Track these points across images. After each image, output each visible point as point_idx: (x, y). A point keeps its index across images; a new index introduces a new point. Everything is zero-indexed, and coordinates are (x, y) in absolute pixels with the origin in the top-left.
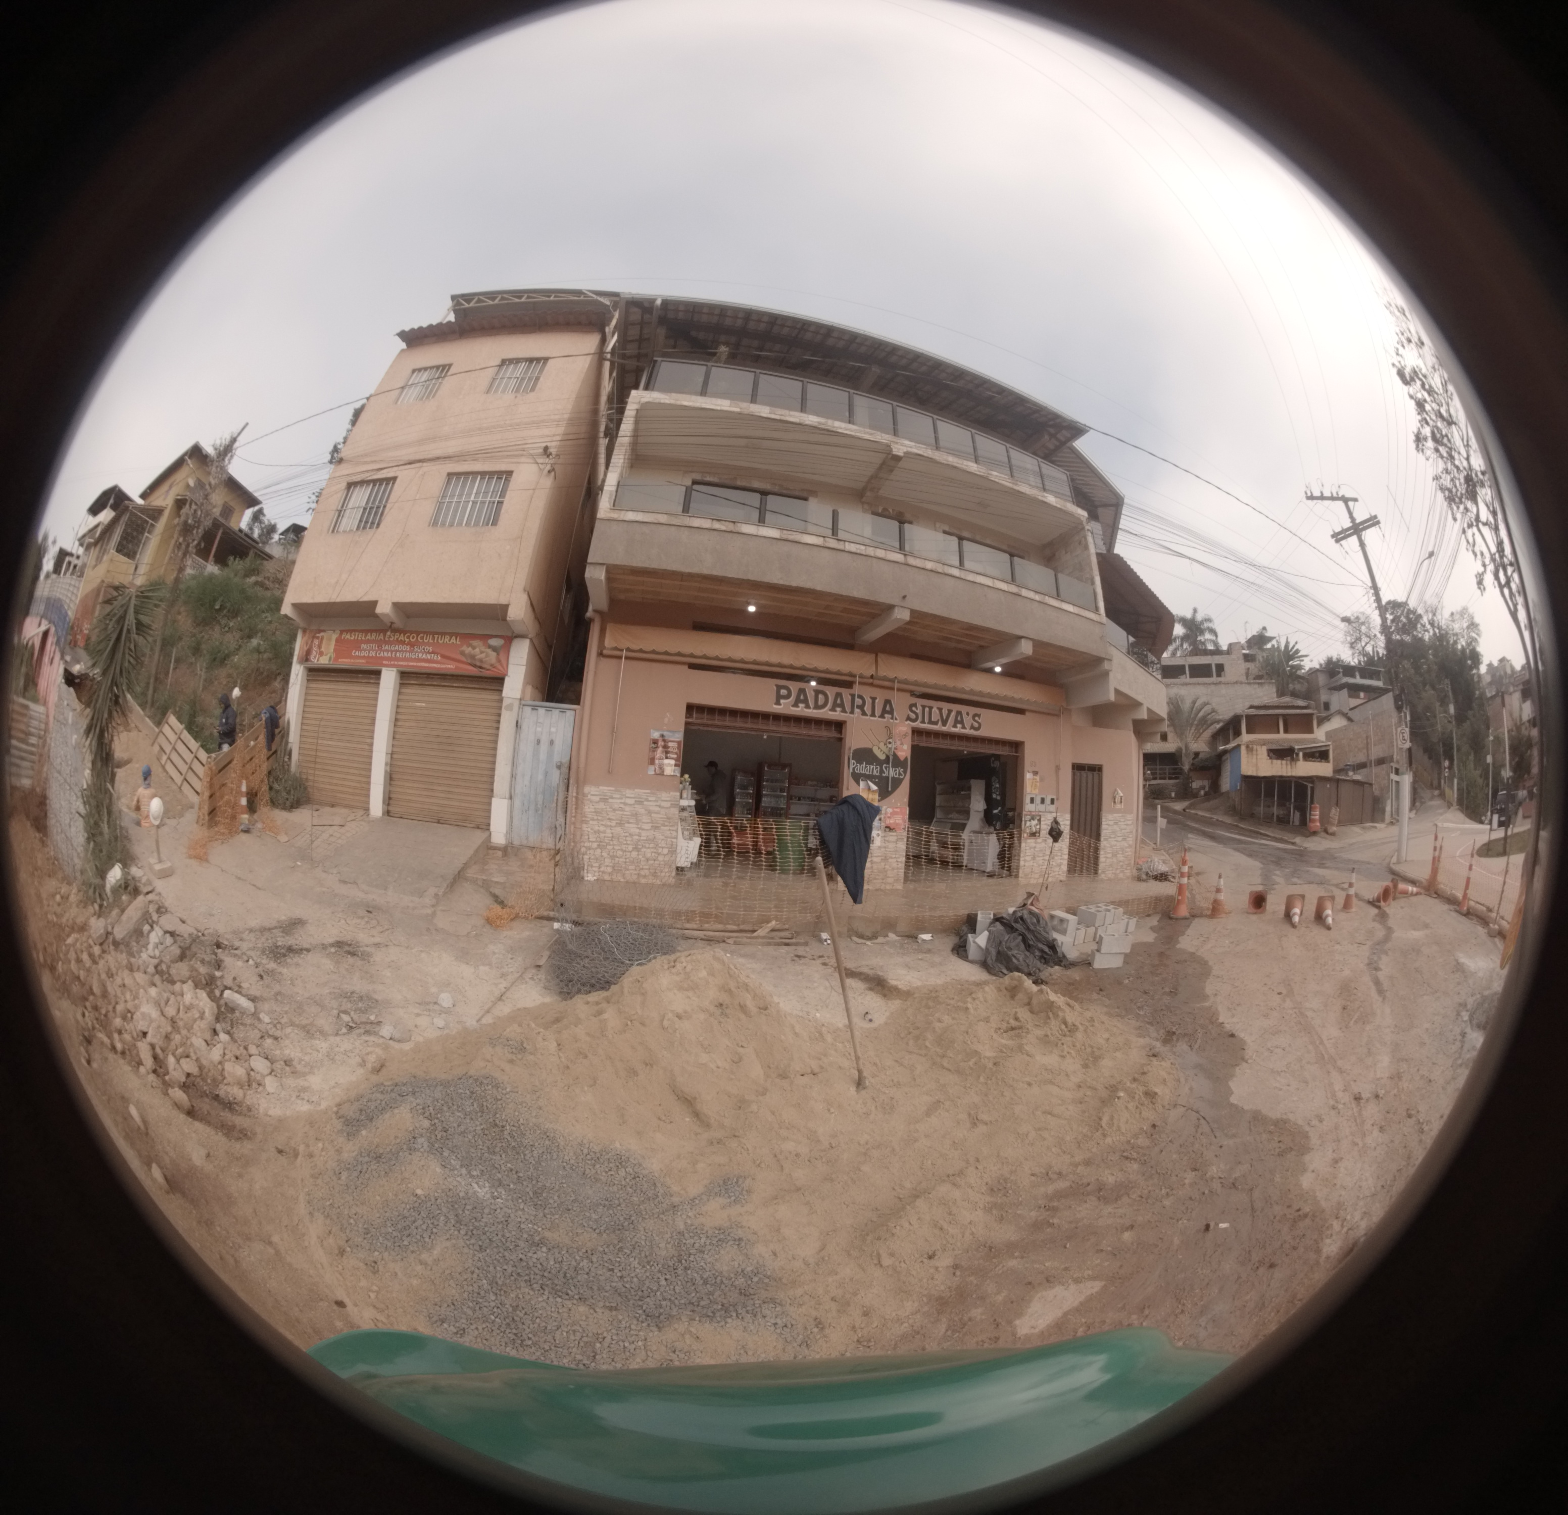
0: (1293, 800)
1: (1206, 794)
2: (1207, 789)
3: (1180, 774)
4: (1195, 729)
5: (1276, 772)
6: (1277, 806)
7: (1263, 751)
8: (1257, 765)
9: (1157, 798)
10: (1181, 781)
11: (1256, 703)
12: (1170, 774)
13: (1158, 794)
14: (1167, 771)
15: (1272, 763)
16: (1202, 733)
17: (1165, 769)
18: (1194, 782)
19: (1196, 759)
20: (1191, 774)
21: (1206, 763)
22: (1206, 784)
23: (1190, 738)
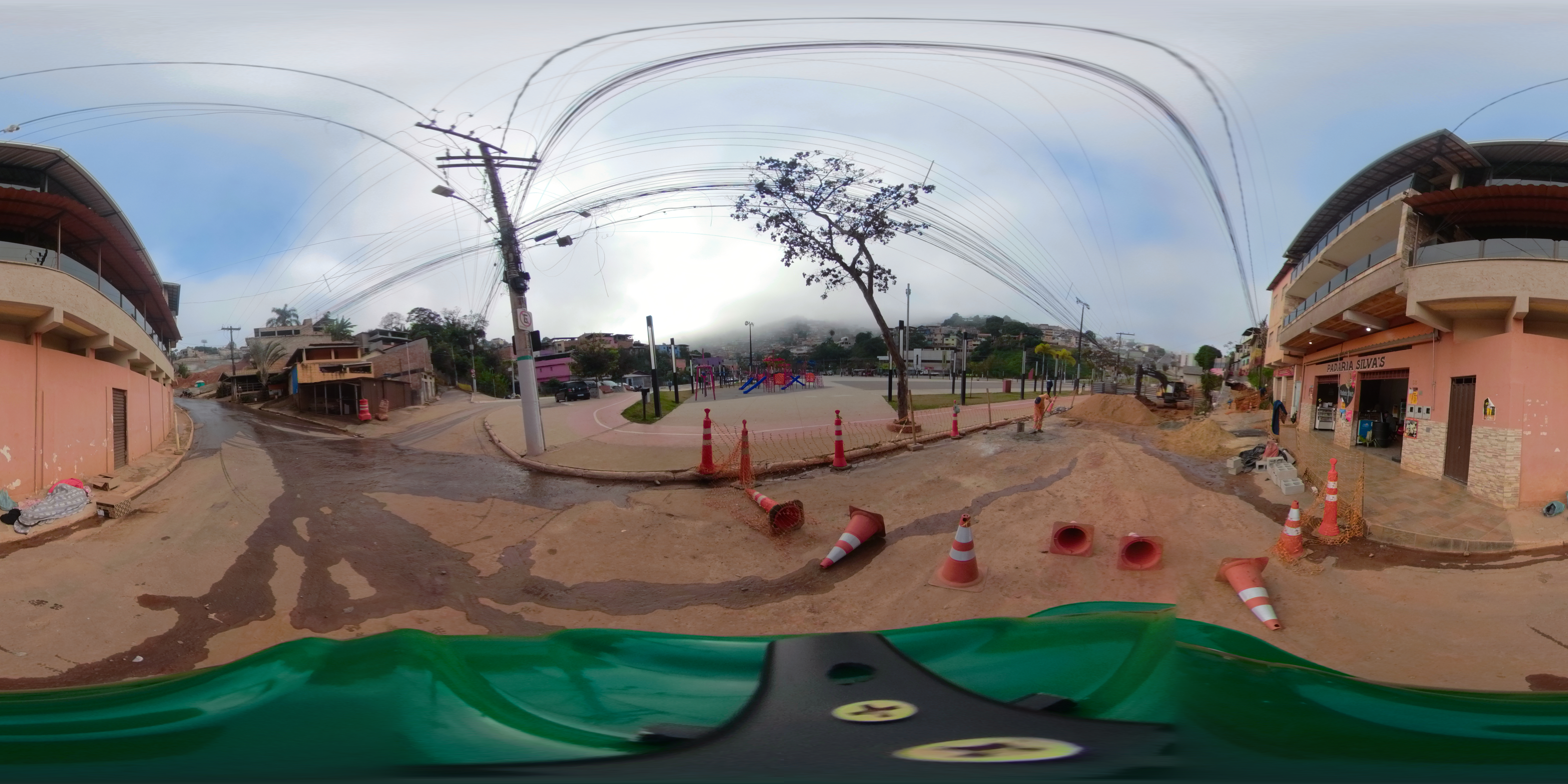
0: (340, 397)
1: (279, 397)
2: (280, 394)
3: (261, 387)
4: (270, 360)
5: (326, 379)
6: (328, 402)
7: (317, 368)
8: (311, 376)
9: (245, 403)
10: (261, 391)
11: (315, 343)
12: (255, 387)
13: (246, 400)
14: (253, 386)
15: (324, 375)
16: (275, 362)
17: (251, 385)
18: (271, 391)
19: (271, 377)
20: (269, 386)
21: (278, 379)
22: (279, 391)
23: (265, 366)
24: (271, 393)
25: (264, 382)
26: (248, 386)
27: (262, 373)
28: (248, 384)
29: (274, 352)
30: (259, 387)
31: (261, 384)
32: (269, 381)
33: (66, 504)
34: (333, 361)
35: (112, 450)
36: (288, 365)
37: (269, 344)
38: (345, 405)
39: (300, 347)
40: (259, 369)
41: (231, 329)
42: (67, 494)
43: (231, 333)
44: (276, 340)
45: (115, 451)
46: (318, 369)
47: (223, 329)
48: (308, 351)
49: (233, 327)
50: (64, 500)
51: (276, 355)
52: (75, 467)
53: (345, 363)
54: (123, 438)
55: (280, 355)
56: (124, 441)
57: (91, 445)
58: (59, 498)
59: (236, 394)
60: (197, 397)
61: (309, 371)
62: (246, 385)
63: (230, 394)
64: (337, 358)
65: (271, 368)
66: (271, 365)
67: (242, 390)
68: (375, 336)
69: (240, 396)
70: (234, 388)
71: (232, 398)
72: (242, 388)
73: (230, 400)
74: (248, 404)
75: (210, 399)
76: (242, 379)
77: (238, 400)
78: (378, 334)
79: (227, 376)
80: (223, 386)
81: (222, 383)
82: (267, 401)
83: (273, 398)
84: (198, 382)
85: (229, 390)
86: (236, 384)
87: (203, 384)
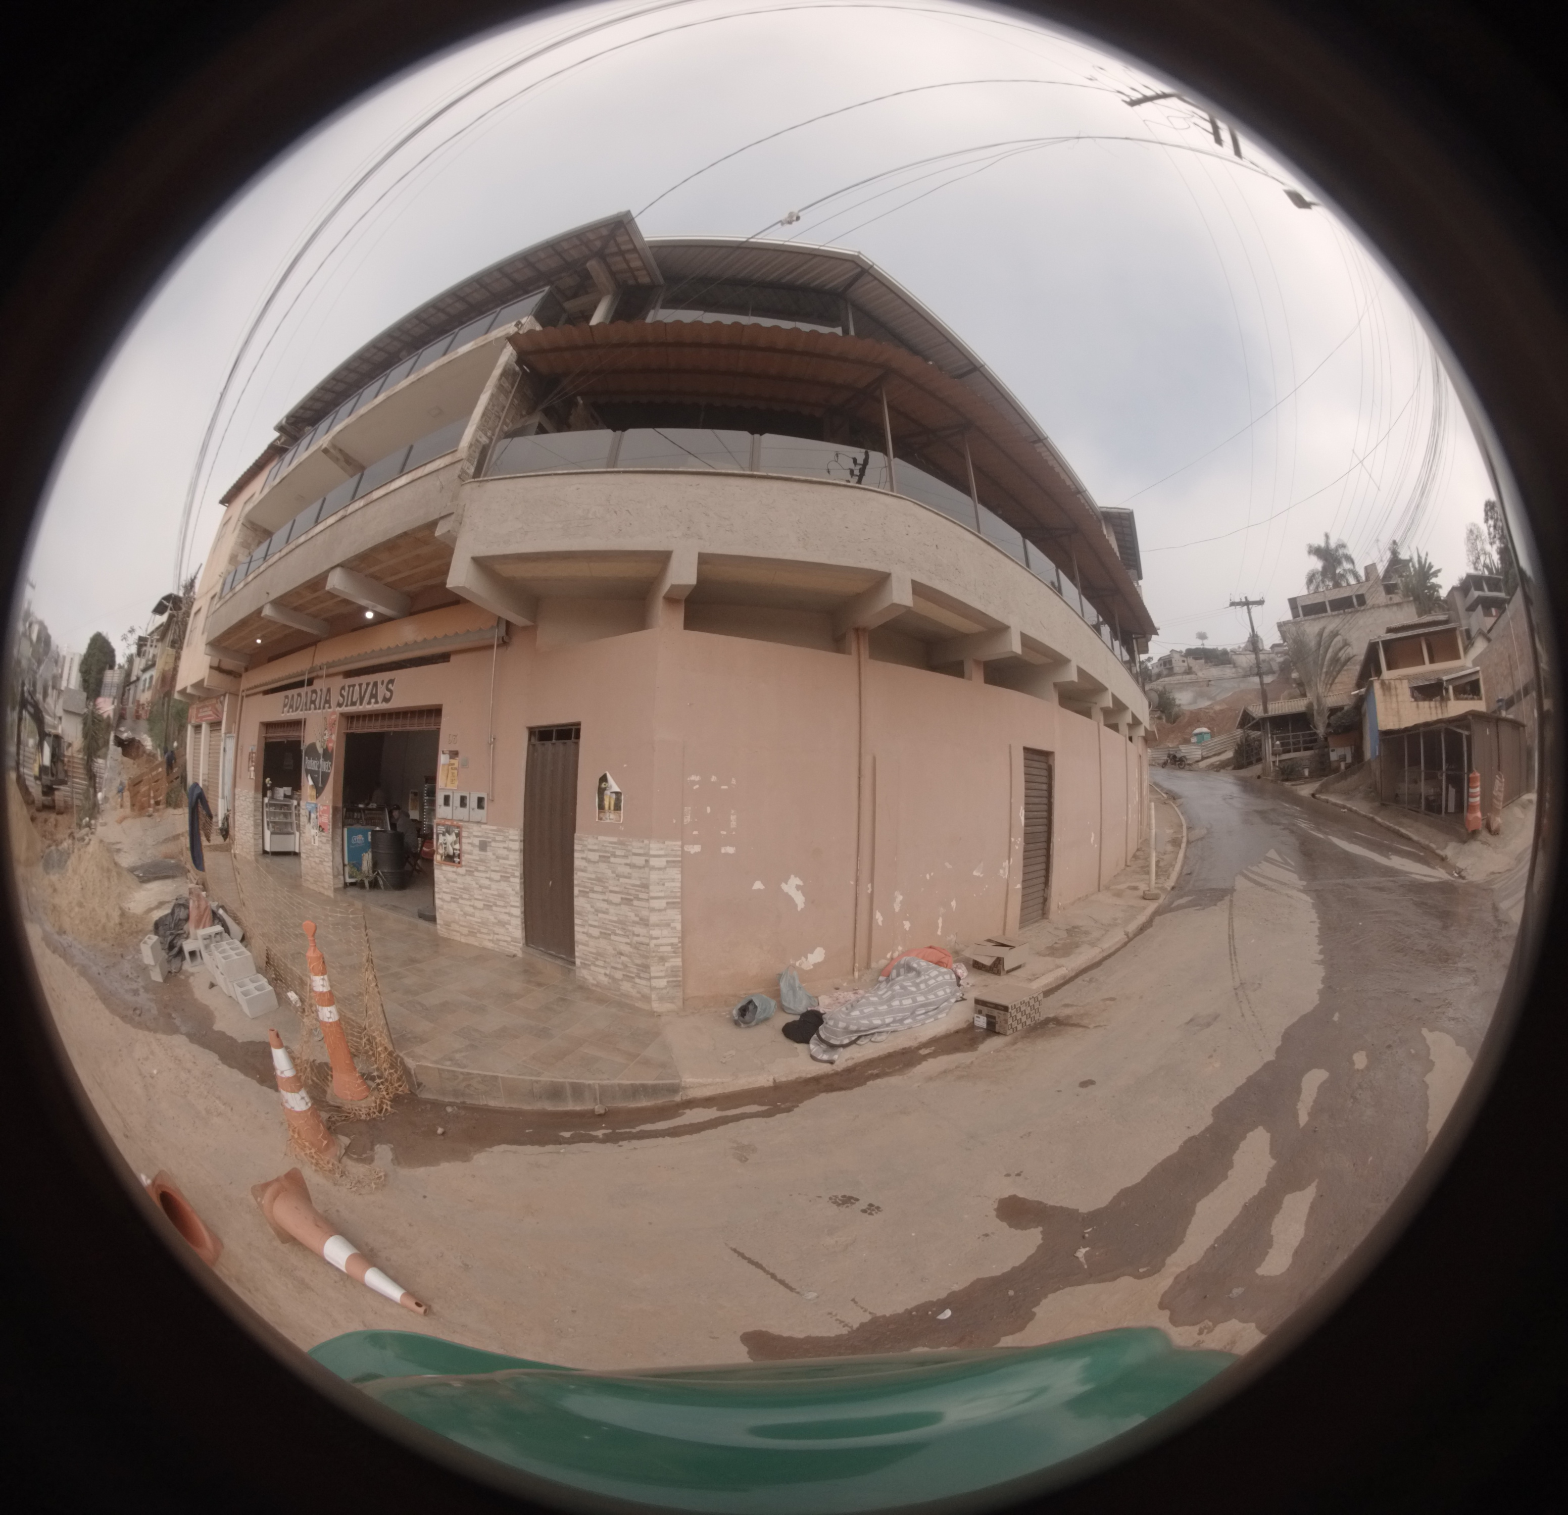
0: (1444, 767)
1: (1347, 766)
3: (1315, 741)
4: (1327, 673)
5: (1421, 720)
6: (1426, 779)
7: (1404, 690)
8: (1398, 712)
9: (1287, 780)
10: (1317, 751)
11: (1393, 625)
12: (1305, 742)
13: (1288, 773)
14: (1301, 739)
15: (1418, 707)
16: (1335, 678)
17: (1297, 737)
18: (1333, 751)
19: (1332, 718)
20: (1329, 739)
21: (1343, 721)
22: (1348, 752)
23: (1321, 689)
24: (1334, 756)
25: (1321, 730)
26: (1291, 740)
27: (1316, 707)
28: (1291, 734)
29: (1329, 655)
30: (1311, 742)
31: (1315, 734)
32: (1329, 725)
34: (1427, 670)
35: (1019, 886)
36: (1359, 686)
37: (1320, 634)
38: (1450, 787)
39: (1374, 638)
40: (1310, 697)
41: (1247, 603)
43: (1249, 612)
44: (1331, 623)
45: (1024, 888)
46: (1408, 693)
47: (1233, 604)
48: (1387, 644)
49: (1251, 599)
51: (1335, 660)
53: (1446, 672)
54: (1043, 859)
55: (1343, 659)
56: (1043, 866)
57: (975, 873)
59: (1272, 759)
60: (1195, 766)
61: (1394, 699)
62: (1288, 737)
63: (1259, 760)
64: (1432, 661)
65: (1330, 694)
66: (1329, 686)
67: (1281, 749)
68: (1470, 594)
69: (1277, 764)
70: (1269, 745)
71: (1264, 769)
72: (1282, 745)
73: (1258, 774)
74: (1293, 783)
75: (1222, 771)
76: (1280, 723)
77: (1273, 774)
78: (1473, 589)
79: (1254, 715)
80: (1246, 740)
81: (1244, 732)
82: (1326, 776)
83: (1337, 769)
84: (1198, 730)
85: (1256, 749)
86: (1270, 735)
87: (1207, 737)
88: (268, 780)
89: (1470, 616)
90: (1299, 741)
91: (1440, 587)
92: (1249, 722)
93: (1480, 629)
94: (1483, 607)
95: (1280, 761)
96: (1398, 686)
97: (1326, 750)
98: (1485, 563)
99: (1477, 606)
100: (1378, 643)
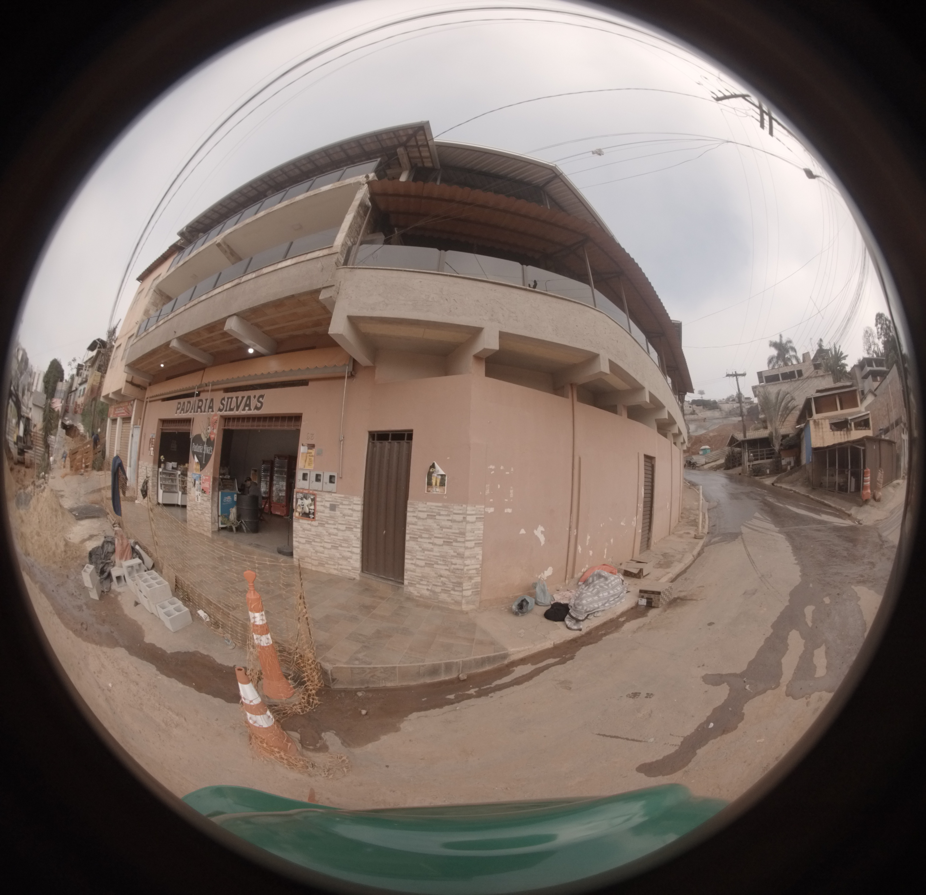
3: (773, 453)
4: (781, 415)
5: (836, 441)
6: (839, 474)
7: (826, 425)
8: (823, 437)
9: (757, 476)
10: (774, 459)
11: (820, 388)
12: (767, 454)
13: (758, 472)
14: (765, 453)
15: (834, 434)
16: (786, 418)
17: (763, 451)
18: (783, 459)
19: (784, 440)
20: (781, 453)
21: (790, 442)
22: (792, 460)
23: (778, 423)
24: (784, 462)
25: (777, 448)
26: (759, 453)
27: (774, 434)
28: (759, 450)
29: (783, 404)
31: (774, 450)
32: (781, 445)
33: (609, 593)
34: (839, 413)
36: (798, 422)
37: (778, 391)
38: (852, 478)
39: (808, 395)
40: (770, 428)
41: (736, 375)
42: (607, 582)
43: (737, 380)
44: (783, 387)
46: (828, 426)
47: (728, 375)
48: (816, 399)
49: (738, 372)
50: (607, 589)
51: (787, 407)
52: (606, 550)
53: (850, 414)
55: (790, 408)
58: (601, 587)
59: (748, 464)
60: (702, 467)
61: (821, 430)
62: (757, 452)
63: (740, 465)
64: (842, 408)
65: (783, 427)
66: (782, 423)
67: (754, 458)
68: (865, 369)
69: (751, 466)
70: (746, 456)
71: (743, 470)
72: (754, 456)
73: (740, 472)
74: (760, 477)
75: (718, 470)
76: (753, 443)
77: (748, 473)
78: (866, 366)
79: (738, 439)
80: (732, 453)
81: (731, 448)
82: (779, 473)
83: (785, 470)
84: (703, 447)
85: (739, 458)
86: (747, 450)
87: (709, 451)
88: (162, 457)
89: (864, 382)
90: (764, 454)
91: (847, 365)
92: (734, 443)
93: (870, 389)
94: (872, 376)
95: (753, 465)
96: (823, 423)
97: (779, 459)
98: (874, 350)
99: (869, 376)
100: (811, 398)
